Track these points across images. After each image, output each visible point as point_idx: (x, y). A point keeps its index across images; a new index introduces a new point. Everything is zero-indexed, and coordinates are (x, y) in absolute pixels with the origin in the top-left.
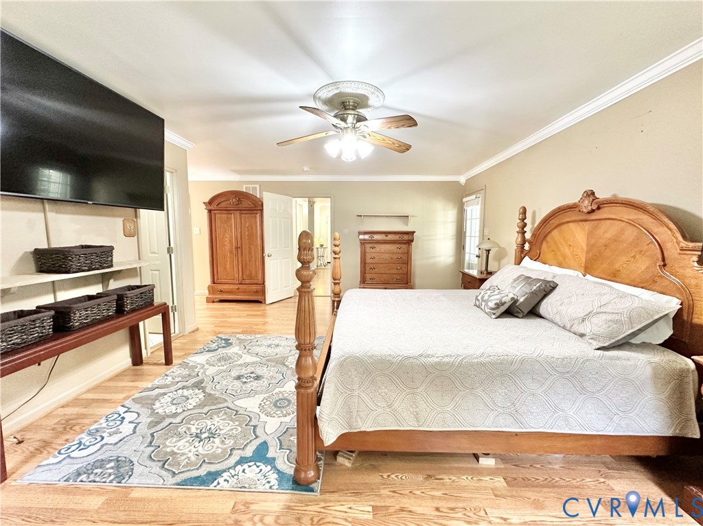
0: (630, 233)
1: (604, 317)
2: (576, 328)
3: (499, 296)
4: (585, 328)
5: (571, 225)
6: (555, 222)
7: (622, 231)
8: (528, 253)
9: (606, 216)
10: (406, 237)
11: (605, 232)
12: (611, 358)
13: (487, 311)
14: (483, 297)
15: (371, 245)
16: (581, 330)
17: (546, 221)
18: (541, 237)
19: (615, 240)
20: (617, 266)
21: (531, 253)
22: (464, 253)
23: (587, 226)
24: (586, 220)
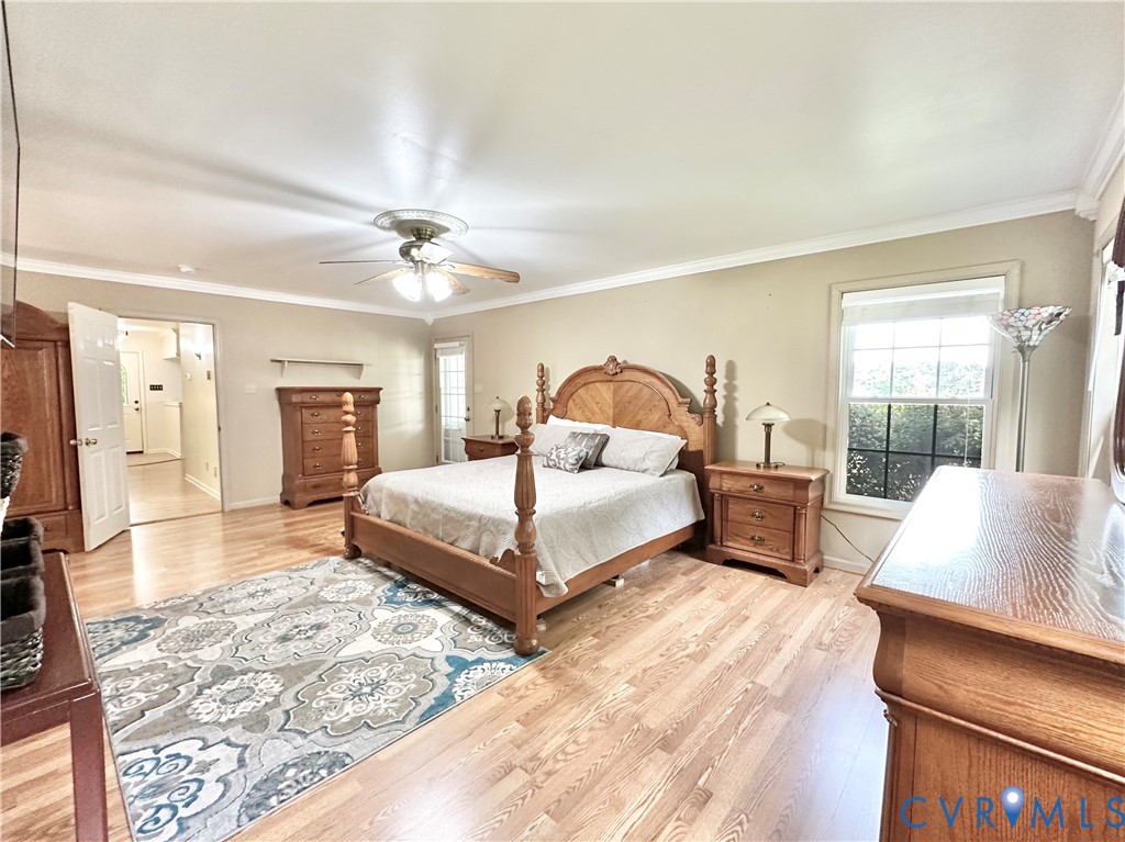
0: (646, 392)
1: (656, 454)
2: (639, 467)
3: (575, 453)
4: (648, 464)
5: (597, 384)
6: (581, 380)
7: (641, 390)
8: (552, 412)
9: (626, 378)
10: (366, 397)
11: (627, 392)
12: (670, 480)
13: (568, 467)
14: (558, 457)
15: (312, 411)
16: (644, 467)
17: (570, 380)
18: (567, 394)
19: (636, 397)
20: (639, 417)
21: (557, 411)
22: (440, 417)
23: (612, 385)
24: (611, 381)
